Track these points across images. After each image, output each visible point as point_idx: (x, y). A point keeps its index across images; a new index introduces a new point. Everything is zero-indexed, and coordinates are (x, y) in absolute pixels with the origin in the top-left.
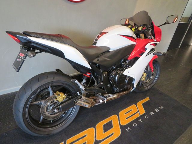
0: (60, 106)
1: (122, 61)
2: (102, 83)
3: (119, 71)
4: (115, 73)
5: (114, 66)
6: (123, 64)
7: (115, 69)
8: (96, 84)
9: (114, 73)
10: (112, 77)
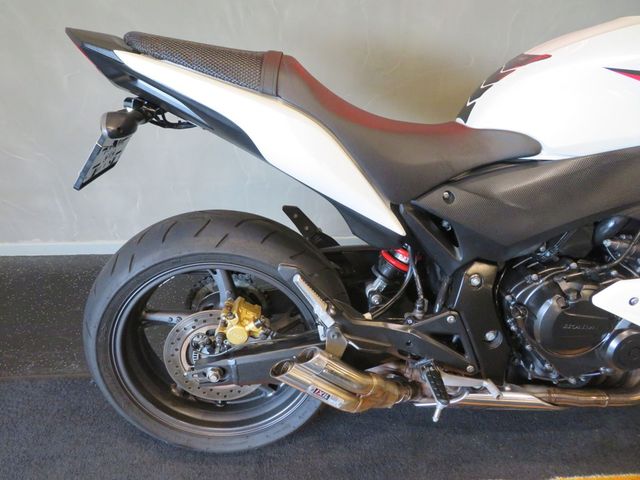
0: (231, 362)
1: (611, 224)
2: (450, 319)
3: (568, 280)
4: (543, 283)
5: (549, 246)
6: (607, 243)
7: (549, 263)
8: (418, 314)
9: (537, 282)
10: (519, 303)
